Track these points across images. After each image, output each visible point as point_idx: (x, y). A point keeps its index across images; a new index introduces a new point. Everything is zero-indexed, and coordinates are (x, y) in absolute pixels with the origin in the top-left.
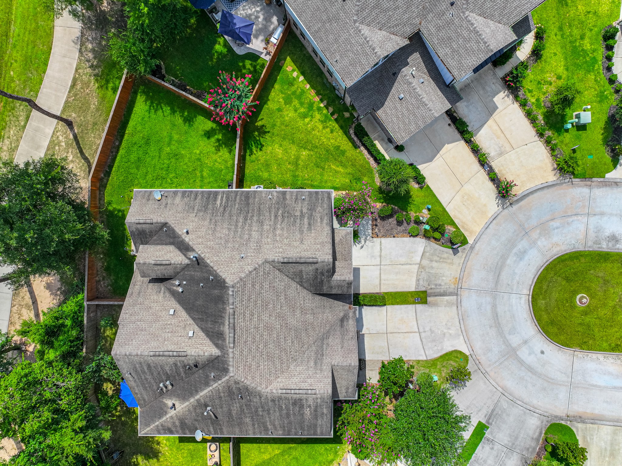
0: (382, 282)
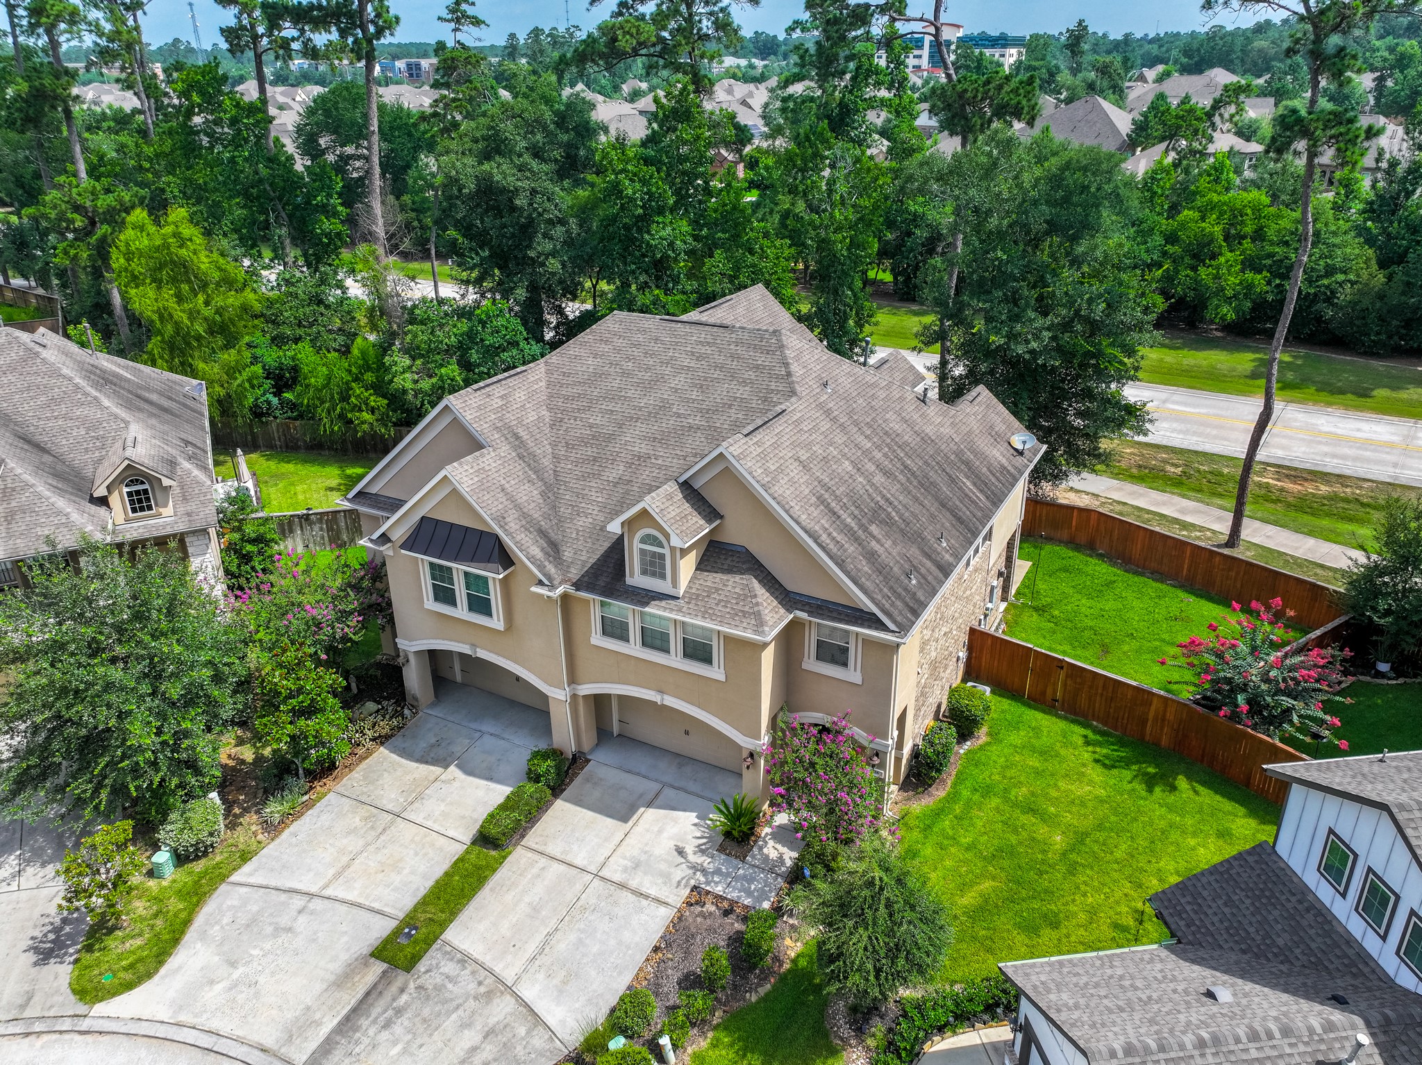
0: (542, 863)
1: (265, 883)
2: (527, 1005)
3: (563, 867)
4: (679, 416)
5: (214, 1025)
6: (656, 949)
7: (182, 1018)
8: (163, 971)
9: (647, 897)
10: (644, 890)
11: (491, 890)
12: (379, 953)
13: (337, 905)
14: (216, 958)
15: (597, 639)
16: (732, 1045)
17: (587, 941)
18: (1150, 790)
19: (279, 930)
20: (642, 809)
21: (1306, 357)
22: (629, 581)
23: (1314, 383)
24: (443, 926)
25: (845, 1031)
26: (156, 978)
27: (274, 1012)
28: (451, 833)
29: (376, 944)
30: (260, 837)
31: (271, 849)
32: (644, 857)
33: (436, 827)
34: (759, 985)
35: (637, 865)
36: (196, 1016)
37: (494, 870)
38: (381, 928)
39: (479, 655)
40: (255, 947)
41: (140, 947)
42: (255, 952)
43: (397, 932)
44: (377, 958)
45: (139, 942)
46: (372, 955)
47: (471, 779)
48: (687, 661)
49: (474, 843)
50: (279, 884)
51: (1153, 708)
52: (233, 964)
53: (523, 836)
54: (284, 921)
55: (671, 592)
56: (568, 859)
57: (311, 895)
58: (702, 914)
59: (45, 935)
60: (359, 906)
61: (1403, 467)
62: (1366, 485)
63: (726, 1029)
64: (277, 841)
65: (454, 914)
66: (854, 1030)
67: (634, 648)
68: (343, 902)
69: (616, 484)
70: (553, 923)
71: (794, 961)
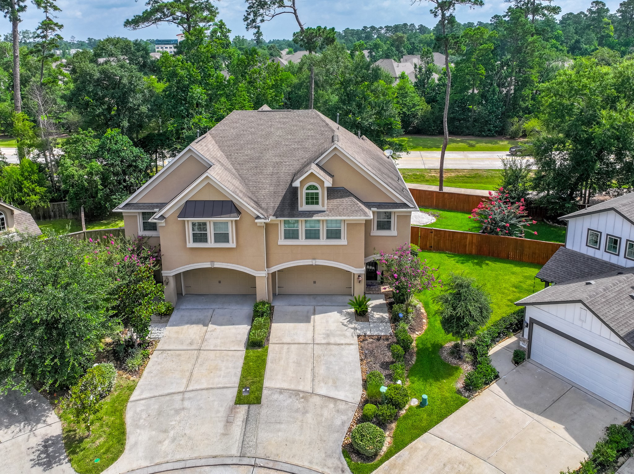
0: (286, 347)
1: (152, 395)
2: (325, 396)
3: (296, 345)
4: (287, 145)
5: (178, 457)
6: (362, 360)
7: (157, 461)
8: (127, 447)
9: (342, 344)
10: (338, 342)
11: (272, 363)
12: (239, 401)
13: (200, 392)
14: (154, 433)
15: (282, 241)
16: (419, 380)
17: (331, 366)
18: (481, 267)
19: (177, 412)
20: (312, 317)
21: (412, 138)
22: (300, 209)
23: (421, 145)
24: (261, 382)
25: (455, 361)
26: (126, 451)
27: (206, 442)
28: (233, 349)
29: (234, 399)
30: (132, 379)
31: (142, 382)
32: (328, 332)
33: (223, 349)
34: (411, 358)
35: (328, 336)
36: (164, 458)
37: (267, 355)
38: (232, 394)
39: (215, 266)
40: (171, 421)
41: (105, 442)
42: (173, 423)
43: (240, 392)
44: (239, 404)
45: (102, 440)
46: (236, 404)
47: (223, 327)
48: (329, 240)
49: (247, 349)
50: (161, 393)
51: (468, 239)
52: (166, 431)
53: (268, 340)
54: (177, 406)
55: (322, 209)
56: (296, 341)
57: (183, 393)
58: (368, 343)
59: (39, 456)
60: (212, 388)
61: (472, 164)
62: (465, 171)
63: (412, 375)
64: (143, 378)
65: (261, 376)
66: (458, 359)
67: (302, 241)
68: (202, 390)
69: (272, 175)
70: (310, 366)
71: (417, 347)
